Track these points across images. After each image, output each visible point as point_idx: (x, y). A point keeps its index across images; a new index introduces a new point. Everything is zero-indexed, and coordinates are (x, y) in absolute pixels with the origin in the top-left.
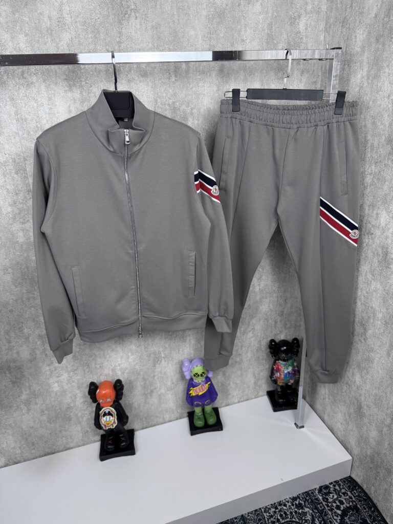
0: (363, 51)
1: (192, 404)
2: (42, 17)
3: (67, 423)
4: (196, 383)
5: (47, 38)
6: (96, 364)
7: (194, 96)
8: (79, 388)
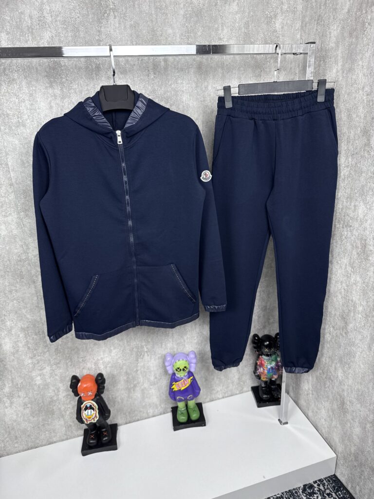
0: (338, 46)
1: (175, 399)
2: (23, 16)
3: (50, 416)
4: (178, 377)
5: (29, 36)
6: (78, 357)
7: (173, 92)
8: (62, 381)
